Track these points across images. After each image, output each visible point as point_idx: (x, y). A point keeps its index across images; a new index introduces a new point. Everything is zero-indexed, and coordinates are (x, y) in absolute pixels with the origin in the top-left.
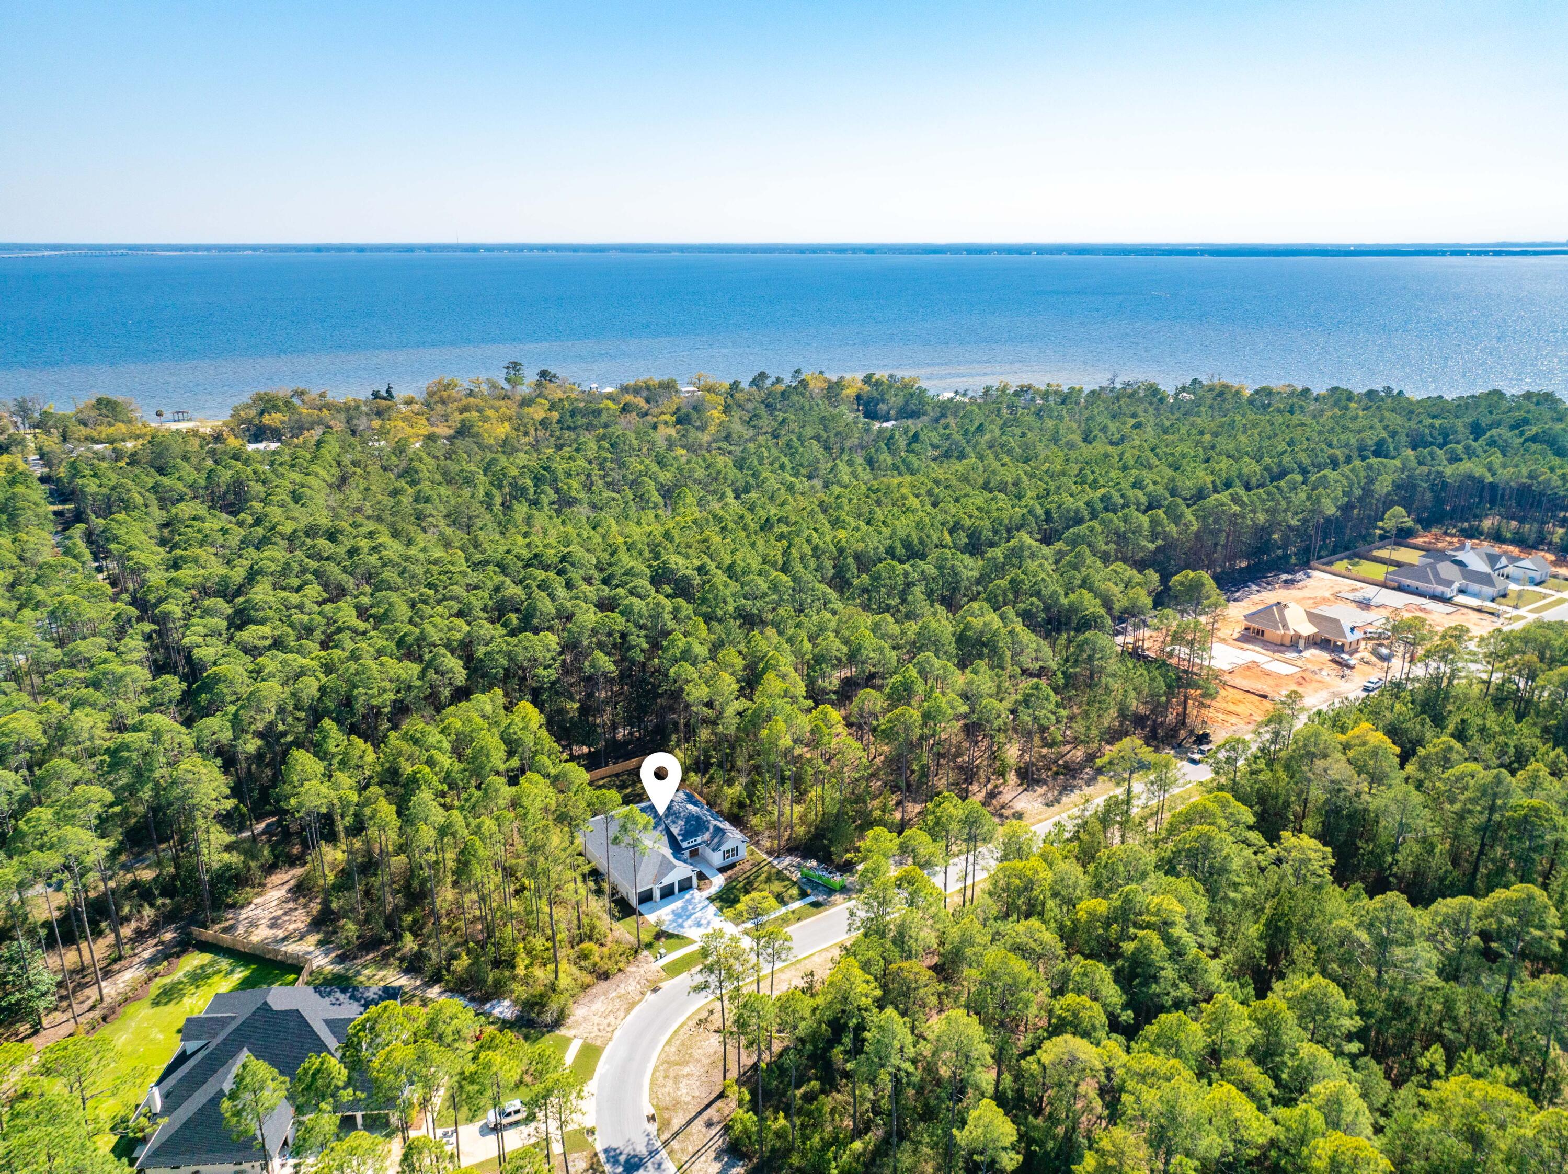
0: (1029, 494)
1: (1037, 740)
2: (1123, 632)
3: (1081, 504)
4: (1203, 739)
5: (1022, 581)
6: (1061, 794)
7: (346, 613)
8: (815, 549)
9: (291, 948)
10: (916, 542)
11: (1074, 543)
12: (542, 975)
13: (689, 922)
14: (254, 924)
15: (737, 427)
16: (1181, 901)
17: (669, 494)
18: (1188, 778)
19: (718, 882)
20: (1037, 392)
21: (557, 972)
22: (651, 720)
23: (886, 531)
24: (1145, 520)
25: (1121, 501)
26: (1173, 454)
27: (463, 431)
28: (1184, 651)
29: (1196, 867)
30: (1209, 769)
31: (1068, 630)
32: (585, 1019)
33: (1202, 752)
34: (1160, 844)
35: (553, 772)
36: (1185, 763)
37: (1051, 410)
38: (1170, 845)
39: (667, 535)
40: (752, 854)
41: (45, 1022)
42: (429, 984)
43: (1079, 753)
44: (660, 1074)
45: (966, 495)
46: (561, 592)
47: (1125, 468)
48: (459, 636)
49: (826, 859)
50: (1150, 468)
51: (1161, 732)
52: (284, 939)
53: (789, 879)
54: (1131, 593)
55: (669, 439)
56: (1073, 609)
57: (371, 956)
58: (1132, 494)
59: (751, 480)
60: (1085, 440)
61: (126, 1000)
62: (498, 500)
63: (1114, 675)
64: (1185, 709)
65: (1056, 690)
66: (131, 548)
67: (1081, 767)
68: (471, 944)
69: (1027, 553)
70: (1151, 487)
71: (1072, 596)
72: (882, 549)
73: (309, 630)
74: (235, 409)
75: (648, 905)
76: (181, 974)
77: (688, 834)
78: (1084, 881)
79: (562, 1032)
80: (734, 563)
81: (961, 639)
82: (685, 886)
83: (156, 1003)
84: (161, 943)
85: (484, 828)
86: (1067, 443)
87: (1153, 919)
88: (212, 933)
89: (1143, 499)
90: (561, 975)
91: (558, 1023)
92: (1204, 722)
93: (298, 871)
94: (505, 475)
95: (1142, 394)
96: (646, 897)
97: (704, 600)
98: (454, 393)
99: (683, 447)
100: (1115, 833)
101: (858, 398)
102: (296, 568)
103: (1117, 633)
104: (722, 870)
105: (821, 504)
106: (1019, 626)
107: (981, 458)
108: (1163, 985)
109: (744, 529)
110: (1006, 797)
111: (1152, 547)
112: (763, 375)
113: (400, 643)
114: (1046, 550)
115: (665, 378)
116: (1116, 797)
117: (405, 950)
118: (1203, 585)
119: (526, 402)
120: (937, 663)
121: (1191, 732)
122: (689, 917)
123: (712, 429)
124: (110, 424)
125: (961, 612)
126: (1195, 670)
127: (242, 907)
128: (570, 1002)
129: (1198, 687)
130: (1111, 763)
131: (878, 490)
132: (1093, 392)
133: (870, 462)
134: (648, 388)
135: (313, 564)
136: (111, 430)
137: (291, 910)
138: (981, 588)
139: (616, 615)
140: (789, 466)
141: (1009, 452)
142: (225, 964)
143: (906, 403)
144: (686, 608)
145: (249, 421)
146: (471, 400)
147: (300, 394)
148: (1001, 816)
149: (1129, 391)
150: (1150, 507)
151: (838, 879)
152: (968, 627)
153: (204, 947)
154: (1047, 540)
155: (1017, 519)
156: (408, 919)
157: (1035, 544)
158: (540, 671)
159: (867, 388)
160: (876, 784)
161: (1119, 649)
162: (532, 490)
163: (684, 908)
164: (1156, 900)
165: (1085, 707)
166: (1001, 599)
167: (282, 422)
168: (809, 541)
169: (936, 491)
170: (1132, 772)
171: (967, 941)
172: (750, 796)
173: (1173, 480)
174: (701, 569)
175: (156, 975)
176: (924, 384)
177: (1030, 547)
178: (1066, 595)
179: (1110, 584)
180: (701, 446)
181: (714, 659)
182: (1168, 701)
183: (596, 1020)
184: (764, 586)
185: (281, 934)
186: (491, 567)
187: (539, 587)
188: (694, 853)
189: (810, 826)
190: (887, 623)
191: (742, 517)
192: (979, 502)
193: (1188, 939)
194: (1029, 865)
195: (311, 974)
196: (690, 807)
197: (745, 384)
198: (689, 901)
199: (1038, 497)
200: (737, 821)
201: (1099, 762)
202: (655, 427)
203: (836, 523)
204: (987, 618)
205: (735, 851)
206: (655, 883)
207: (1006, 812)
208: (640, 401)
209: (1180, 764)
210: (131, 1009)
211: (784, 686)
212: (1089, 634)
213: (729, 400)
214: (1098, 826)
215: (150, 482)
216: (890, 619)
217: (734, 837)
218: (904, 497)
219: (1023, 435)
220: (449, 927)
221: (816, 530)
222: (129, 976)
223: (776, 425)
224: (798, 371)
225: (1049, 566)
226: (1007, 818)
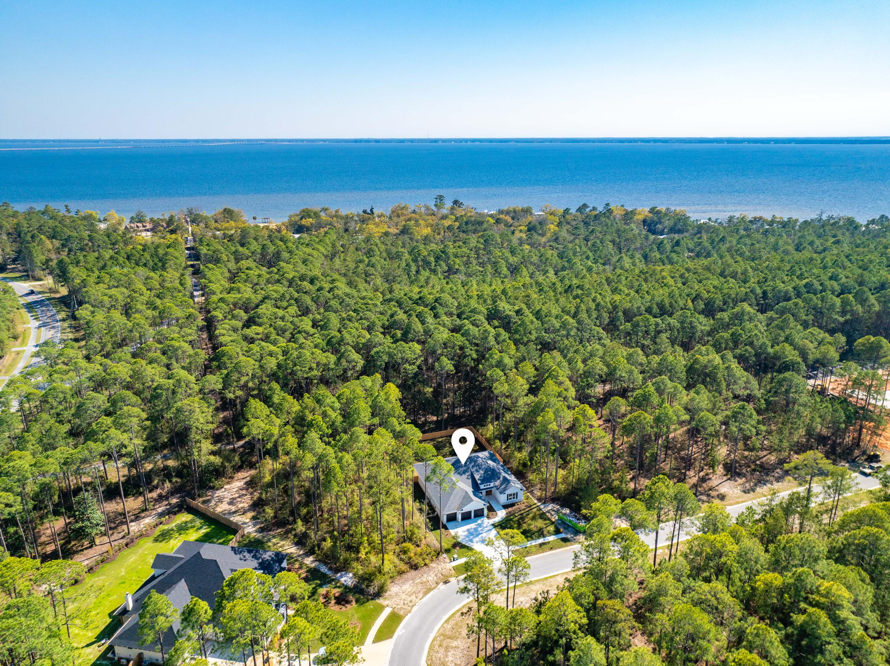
0: (752, 280)
1: (741, 445)
2: (815, 377)
3: (790, 288)
4: (875, 458)
5: (740, 335)
6: (756, 485)
7: (306, 324)
8: (598, 305)
9: (236, 519)
10: (667, 305)
11: (782, 312)
12: (374, 559)
13: (477, 539)
14: (221, 501)
15: (564, 234)
16: (849, 588)
17: (514, 270)
18: (859, 486)
19: (501, 514)
20: (765, 221)
21: (383, 560)
22: (478, 405)
23: (648, 298)
24: (838, 301)
25: (821, 288)
26: (863, 260)
27: (404, 231)
28: (861, 394)
29: (863, 559)
30: (878, 481)
31: (772, 372)
32: (397, 594)
33: (872, 468)
34: (834, 535)
35: (398, 429)
36: (857, 474)
37: (774, 231)
38: (841, 538)
39: (504, 292)
40: (527, 498)
41: (97, 541)
42: (308, 554)
43: (773, 458)
44: (437, 643)
45: (706, 279)
46: (430, 319)
47: (825, 267)
48: (363, 341)
49: (576, 509)
50: (845, 268)
51: (839, 450)
52: (235, 512)
53: (549, 519)
54: (823, 348)
55: (520, 239)
56: (776, 357)
57: (279, 530)
58: (828, 283)
59: (566, 264)
60: (797, 250)
61: (141, 536)
62: (414, 269)
63: (805, 405)
64: (860, 435)
65: (759, 412)
66: (210, 282)
67: (773, 468)
68: (335, 533)
69: (746, 318)
70: (844, 280)
71: (777, 348)
72: (643, 308)
73: (284, 331)
74: (290, 217)
75: (453, 523)
76: (174, 525)
77: (486, 479)
78: (764, 558)
79: (380, 601)
80: (541, 309)
81: (690, 370)
82: (479, 514)
83: (156, 540)
84: (170, 504)
85: (344, 460)
86: (783, 252)
87: (823, 600)
88: (198, 503)
89: (837, 288)
90: (386, 562)
91: (378, 594)
92: (874, 446)
93: (253, 472)
94: (419, 254)
95: (841, 223)
96: (452, 518)
97: (517, 331)
98: (404, 212)
99: (528, 244)
100: (795, 521)
101: (644, 221)
102: (288, 296)
103: (810, 378)
104: (505, 507)
105: (607, 279)
106: (734, 365)
107: (721, 257)
108: (828, 657)
109: (554, 291)
110: (714, 481)
111: (842, 319)
112: (585, 206)
113: (329, 343)
114: (760, 316)
115: (525, 206)
116: (798, 493)
117: (298, 530)
118: (881, 347)
119: (444, 217)
120: (669, 384)
121: (864, 453)
122: (477, 536)
123: (548, 235)
124: (228, 222)
125: (692, 352)
126: (870, 408)
127: (217, 489)
128: (389, 581)
129: (871, 420)
130: (796, 468)
131: (647, 272)
132: (805, 222)
133: (645, 257)
134: (515, 211)
135: (296, 295)
136: (227, 224)
137: (243, 495)
138: (710, 338)
139: (458, 335)
140: (592, 257)
141: (741, 255)
142: (198, 522)
143: (675, 224)
144: (504, 335)
145: (296, 223)
146: (413, 215)
147: (325, 210)
148: (708, 495)
149: (832, 221)
150: (842, 293)
151: (582, 524)
152: (696, 361)
153: (191, 510)
154: (762, 311)
155: (742, 295)
156: (304, 511)
157: (752, 311)
158: (407, 366)
159: (651, 215)
160: (620, 462)
161: (811, 388)
162: (433, 264)
163: (476, 530)
164: (826, 584)
165: (780, 425)
166: (723, 346)
167: (311, 224)
168: (594, 300)
169: (687, 275)
170: (812, 476)
171: (661, 592)
172: (531, 459)
173: (862, 276)
174: (518, 312)
175: (161, 523)
176: (688, 215)
177: (749, 313)
178: (772, 346)
179: (807, 341)
180: (540, 245)
181: (516, 368)
182: (847, 428)
183: (403, 596)
184: (557, 325)
185: (233, 508)
186: (393, 303)
187: (417, 316)
188: (489, 493)
189: (569, 484)
190: (638, 355)
191: (554, 284)
192: (716, 283)
193: (853, 621)
194: (718, 539)
195: (242, 537)
196: (490, 462)
197: (573, 211)
198: (480, 525)
199: (759, 282)
200: (520, 475)
201: (786, 466)
202: (513, 233)
203: (615, 291)
204: (711, 357)
205: (515, 495)
206: (458, 510)
207: (713, 493)
208: (509, 219)
209: (854, 475)
210: (142, 541)
211: (559, 390)
212: (787, 374)
213: (562, 219)
214: (781, 513)
215: (234, 249)
216: (640, 352)
217: (516, 485)
218: (664, 278)
219: (753, 244)
220: (328, 519)
221: (600, 294)
222: (148, 521)
223: (587, 233)
224: (607, 205)
225: (762, 327)
226: (713, 497)
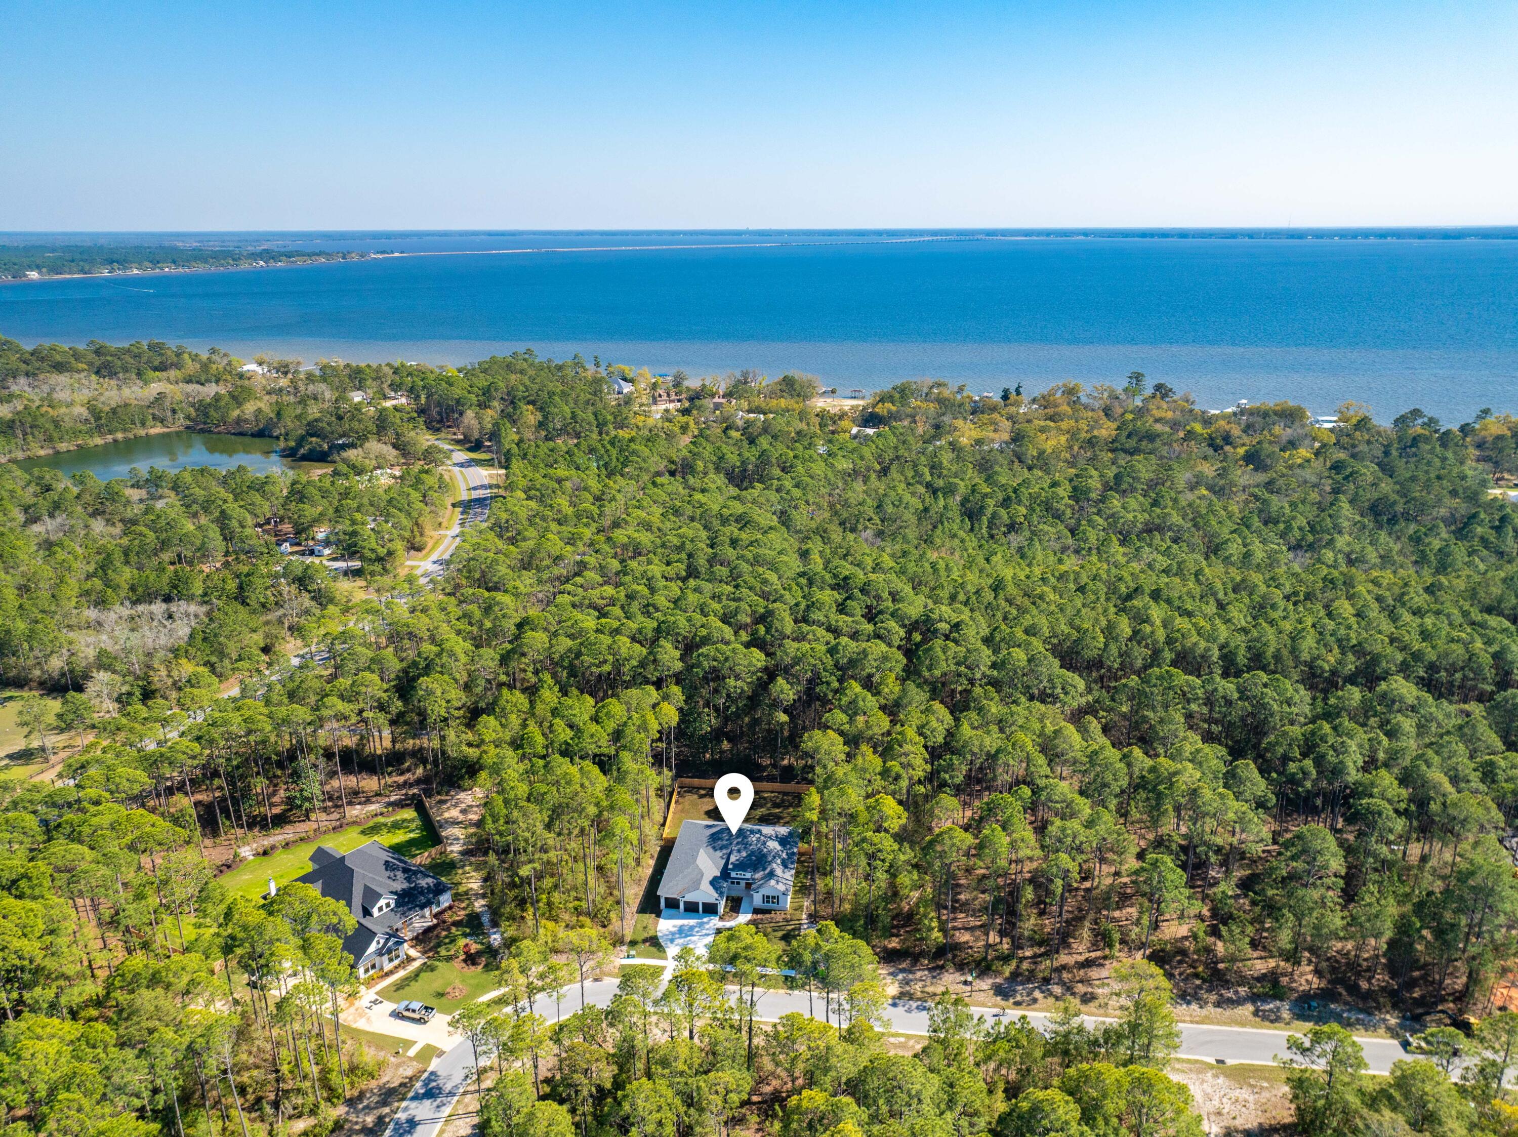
9: (454, 831)
13: (682, 940)
14: (456, 805)
19: (743, 919)
40: (797, 909)
41: (314, 816)
52: (458, 823)
57: (481, 858)
61: (353, 823)
75: (670, 911)
76: (392, 819)
77: (742, 866)
83: (363, 832)
84: (407, 794)
88: (432, 800)
90: (545, 931)
96: (672, 904)
104: (757, 911)
122: (686, 936)
127: (463, 791)
137: (482, 805)
142: (416, 823)
153: (419, 807)
163: (692, 928)
175: (381, 814)
185: (460, 818)
195: (441, 853)
206: (685, 895)
210: (351, 829)
217: (778, 885)
222: (374, 807)
226: (1073, 994)
